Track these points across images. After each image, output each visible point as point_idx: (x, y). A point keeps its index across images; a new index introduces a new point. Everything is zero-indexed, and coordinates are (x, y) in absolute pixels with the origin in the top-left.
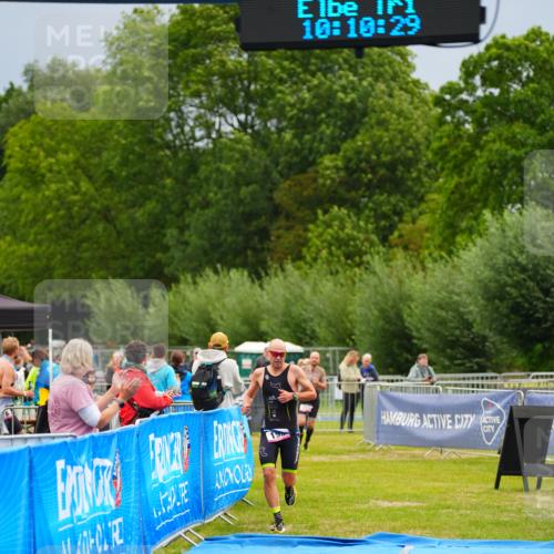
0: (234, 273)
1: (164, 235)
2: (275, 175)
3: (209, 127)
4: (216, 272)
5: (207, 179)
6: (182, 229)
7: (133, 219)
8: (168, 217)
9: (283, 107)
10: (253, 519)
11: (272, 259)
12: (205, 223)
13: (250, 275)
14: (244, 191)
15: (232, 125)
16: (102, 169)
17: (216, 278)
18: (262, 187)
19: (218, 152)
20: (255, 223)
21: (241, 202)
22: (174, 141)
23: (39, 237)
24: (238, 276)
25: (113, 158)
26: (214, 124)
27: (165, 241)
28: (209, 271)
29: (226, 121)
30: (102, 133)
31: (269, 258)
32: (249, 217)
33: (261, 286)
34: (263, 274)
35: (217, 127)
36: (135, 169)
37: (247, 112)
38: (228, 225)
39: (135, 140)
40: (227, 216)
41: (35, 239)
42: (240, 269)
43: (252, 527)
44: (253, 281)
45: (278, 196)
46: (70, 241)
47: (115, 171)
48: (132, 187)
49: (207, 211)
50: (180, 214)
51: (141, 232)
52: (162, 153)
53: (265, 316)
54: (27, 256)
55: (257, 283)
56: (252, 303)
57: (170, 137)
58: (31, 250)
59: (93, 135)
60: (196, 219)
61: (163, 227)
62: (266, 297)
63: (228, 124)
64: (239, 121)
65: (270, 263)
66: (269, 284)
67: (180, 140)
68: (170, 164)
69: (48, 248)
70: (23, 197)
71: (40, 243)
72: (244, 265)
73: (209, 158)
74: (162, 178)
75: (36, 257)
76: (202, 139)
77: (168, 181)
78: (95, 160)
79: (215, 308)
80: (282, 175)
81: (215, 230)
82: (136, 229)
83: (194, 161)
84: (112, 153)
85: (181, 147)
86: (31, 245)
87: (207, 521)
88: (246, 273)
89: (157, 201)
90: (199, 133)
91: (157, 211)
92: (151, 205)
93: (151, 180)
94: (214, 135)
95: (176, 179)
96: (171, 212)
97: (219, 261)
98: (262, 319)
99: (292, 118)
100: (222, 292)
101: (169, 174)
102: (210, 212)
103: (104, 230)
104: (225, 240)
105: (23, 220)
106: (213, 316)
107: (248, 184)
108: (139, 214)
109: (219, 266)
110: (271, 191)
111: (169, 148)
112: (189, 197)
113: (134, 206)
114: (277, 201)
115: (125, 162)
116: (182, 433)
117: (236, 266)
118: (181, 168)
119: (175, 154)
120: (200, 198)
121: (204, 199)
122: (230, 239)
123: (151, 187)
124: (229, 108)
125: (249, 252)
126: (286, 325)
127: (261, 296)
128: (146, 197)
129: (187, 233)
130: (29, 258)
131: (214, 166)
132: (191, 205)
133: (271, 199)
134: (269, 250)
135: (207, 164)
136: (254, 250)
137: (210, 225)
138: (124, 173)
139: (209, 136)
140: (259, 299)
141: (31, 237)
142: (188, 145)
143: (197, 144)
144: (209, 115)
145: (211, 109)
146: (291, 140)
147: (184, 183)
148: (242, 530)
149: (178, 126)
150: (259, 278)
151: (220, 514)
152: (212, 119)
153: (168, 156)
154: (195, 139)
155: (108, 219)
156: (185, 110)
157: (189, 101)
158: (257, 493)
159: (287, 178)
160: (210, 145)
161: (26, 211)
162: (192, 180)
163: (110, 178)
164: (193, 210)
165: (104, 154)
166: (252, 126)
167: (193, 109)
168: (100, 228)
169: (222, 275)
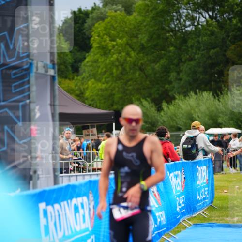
0: (205, 94)
1: (169, 76)
2: (228, 42)
3: (193, 19)
4: (196, 93)
5: (192, 47)
6: (178, 73)
7: (153, 69)
8: (172, 67)
9: (233, 6)
10: (217, 215)
11: (225, 86)
12: (190, 69)
13: (213, 95)
14: (212, 52)
15: (205, 18)
16: (139, 44)
17: (196, 96)
18: (221, 49)
19: (197, 32)
20: (217, 68)
21: (210, 57)
22: (175, 28)
23: (107, 80)
24: (207, 95)
25: (144, 37)
26: (196, 17)
27: (170, 79)
28: (192, 94)
29: (203, 16)
30: (139, 26)
31: (223, 86)
32: (213, 65)
33: (219, 100)
34: (220, 94)
35: (197, 19)
36: (155, 43)
37: (213, 10)
38: (201, 69)
39: (156, 28)
40: (201, 65)
41: (105, 81)
42: (208, 92)
43: (217, 218)
44: (215, 98)
45: (229, 54)
46: (122, 81)
47: (145, 44)
48: (153, 53)
49: (191, 63)
50: (177, 65)
51: (157, 75)
52: (168, 35)
53: (220, 115)
54: (101, 89)
55: (217, 98)
56: (213, 109)
57: (173, 26)
58: (104, 86)
59: (135, 27)
60: (185, 67)
61: (169, 72)
62: (221, 106)
63: (203, 18)
64: (209, 15)
65: (223, 88)
66: (224, 99)
67: (179, 27)
68: (173, 40)
69: (112, 84)
70: (100, 60)
71: (107, 83)
72: (210, 90)
73: (193, 36)
74: (169, 47)
75: (106, 89)
76: (190, 25)
77: (172, 49)
78: (135, 40)
79: (195, 112)
80: (231, 43)
81: (195, 72)
82: (155, 74)
83: (185, 38)
84: (144, 35)
85: (178, 31)
86: (103, 83)
87: (194, 216)
88: (211, 94)
89: (166, 59)
90: (188, 23)
91: (166, 64)
92: (162, 61)
93: (163, 49)
94: (196, 24)
95: (175, 47)
96: (173, 64)
97: (197, 88)
98: (220, 117)
99: (237, 12)
100: (198, 104)
101: (172, 45)
102: (193, 63)
103: (140, 75)
104: (199, 77)
105: (99, 71)
106: (194, 116)
107: (214, 48)
108: (157, 67)
109: (197, 90)
110: (225, 51)
111: (172, 32)
112: (182, 56)
113: (153, 62)
114: (227, 56)
115: (151, 38)
116: (181, 172)
117: (206, 90)
118: (178, 42)
119: (175, 35)
120: (188, 56)
121: (190, 57)
122: (201, 77)
123: (163, 52)
124: (204, 10)
125: (213, 83)
126: (232, 119)
127: (219, 105)
128: (160, 57)
129: (181, 74)
130: (101, 90)
131: (196, 40)
132: (183, 60)
133: (224, 55)
134: (223, 82)
135: (192, 39)
136: (215, 81)
137: (192, 69)
138: (149, 45)
139: (193, 24)
140: (218, 106)
141: (103, 80)
142: (182, 29)
143: (186, 29)
144: (193, 13)
145: (194, 10)
146: (237, 23)
147: (180, 49)
148: (212, 220)
149: (177, 19)
150: (218, 96)
151: (200, 212)
152: (195, 15)
153: (171, 36)
154: (186, 26)
155: (141, 69)
156: (181, 11)
157: (183, 6)
158: (218, 202)
159: (233, 43)
160: (193, 29)
161: (101, 67)
162: (184, 48)
163: (143, 48)
164: (184, 63)
165: (140, 36)
166: (216, 18)
167: (185, 11)
168: (137, 74)
169: (199, 95)
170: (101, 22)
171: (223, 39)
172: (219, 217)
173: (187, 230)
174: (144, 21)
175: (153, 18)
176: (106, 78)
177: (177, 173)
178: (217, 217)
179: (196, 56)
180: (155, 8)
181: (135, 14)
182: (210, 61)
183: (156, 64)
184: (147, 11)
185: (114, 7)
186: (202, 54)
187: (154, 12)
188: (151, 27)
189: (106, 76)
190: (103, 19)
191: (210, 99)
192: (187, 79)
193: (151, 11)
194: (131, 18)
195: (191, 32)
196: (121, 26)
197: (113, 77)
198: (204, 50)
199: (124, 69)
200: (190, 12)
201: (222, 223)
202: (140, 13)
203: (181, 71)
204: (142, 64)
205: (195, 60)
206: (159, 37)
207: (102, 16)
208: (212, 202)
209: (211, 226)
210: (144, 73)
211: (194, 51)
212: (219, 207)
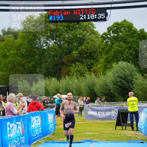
0: (53, 79)
1: (36, 70)
2: (63, 55)
3: (46, 43)
4: (49, 78)
5: (46, 56)
6: (40, 68)
7: (28, 66)
8: (37, 65)
9: (65, 38)
10: (56, 137)
12: (46, 67)
13: (57, 79)
14: (56, 59)
15: (52, 43)
16: (21, 54)
17: (49, 80)
18: (60, 58)
19: (49, 49)
20: (58, 66)
21: (55, 61)
23: (6, 70)
25: (24, 50)
26: (48, 43)
27: (36, 71)
28: (47, 78)
29: (51, 42)
30: (21, 45)
31: (61, 75)
32: (56, 65)
34: (60, 78)
35: (49, 43)
36: (29, 54)
37: (56, 40)
38: (51, 67)
39: (29, 46)
40: (51, 65)
41: (5, 71)
42: (55, 78)
44: (58, 81)
45: (64, 60)
46: (13, 71)
47: (24, 54)
48: (28, 58)
50: (40, 64)
51: (30, 69)
52: (35, 50)
53: (60, 89)
55: (59, 81)
56: (57, 86)
57: (37, 46)
58: (4, 73)
59: (19, 46)
60: (43, 65)
61: (36, 68)
62: (61, 84)
63: (51, 43)
64: (54, 42)
65: (62, 76)
66: (62, 81)
67: (40, 46)
68: (37, 52)
69: (8, 72)
70: (2, 61)
71: (6, 72)
73: (47, 51)
74: (35, 56)
75: (5, 75)
76: (45, 46)
77: (37, 56)
78: (19, 52)
79: (48, 87)
80: (65, 55)
81: (48, 68)
82: (29, 68)
83: (43, 52)
84: (23, 49)
85: (40, 48)
86: (4, 72)
87: (45, 138)
88: (56, 79)
89: (34, 61)
90: (44, 45)
92: (33, 63)
93: (33, 56)
94: (48, 45)
95: (39, 56)
97: (49, 76)
98: (60, 90)
99: (67, 41)
100: (50, 83)
101: (37, 55)
102: (47, 64)
103: (22, 68)
105: (2, 66)
106: (48, 89)
107: (56, 57)
108: (30, 65)
109: (50, 77)
110: (62, 59)
111: (37, 48)
112: (42, 60)
113: (28, 63)
114: (63, 61)
115: (26, 51)
116: (39, 116)
117: (53, 77)
118: (40, 53)
120: (45, 60)
121: (46, 60)
122: (52, 70)
123: (33, 58)
124: (51, 39)
125: (57, 74)
126: (66, 91)
128: (31, 60)
129: (42, 69)
130: (3, 75)
131: (48, 53)
132: (43, 62)
133: (61, 61)
134: (61, 73)
135: (47, 52)
136: (58, 73)
137: (47, 67)
138: (26, 55)
139: (47, 46)
140: (59, 85)
141: (4, 70)
142: (42, 48)
143: (44, 47)
144: (47, 40)
145: (47, 39)
146: (67, 46)
147: (41, 57)
148: (54, 140)
149: (39, 43)
150: (59, 80)
151: (48, 136)
152: (48, 41)
153: (37, 50)
154: (43, 46)
155: (23, 66)
156: (41, 39)
157: (42, 37)
158: (58, 131)
159: (66, 55)
160: (47, 48)
161: (3, 64)
162: (42, 56)
163: (23, 56)
164: (43, 63)
165: (21, 50)
166: (57, 43)
167: (43, 39)
168: (21, 68)
169: (50, 79)
170: (1, 42)
171: (61, 53)
172: (57, 138)
173: (41, 145)
174: (23, 43)
175: (27, 42)
176: (5, 69)
177: (37, 117)
178: (56, 138)
179: (49, 60)
180: (28, 37)
181: (19, 39)
182: (55, 63)
183: (30, 64)
184: (25, 38)
185: (9, 35)
186: (51, 60)
187: (28, 39)
188: (27, 46)
189: (5, 68)
190: (3, 41)
191: (55, 81)
192: (45, 71)
193: (27, 38)
194: (17, 41)
195: (46, 49)
196: (12, 45)
197: (8, 69)
198: (52, 58)
199: (14, 65)
200: (45, 40)
201: (58, 141)
202: (21, 39)
203: (42, 67)
204: (23, 63)
205: (48, 62)
206: (30, 51)
207: (2, 39)
208: (54, 131)
209: (53, 143)
210: (24, 67)
211: (48, 58)
212: (58, 133)
